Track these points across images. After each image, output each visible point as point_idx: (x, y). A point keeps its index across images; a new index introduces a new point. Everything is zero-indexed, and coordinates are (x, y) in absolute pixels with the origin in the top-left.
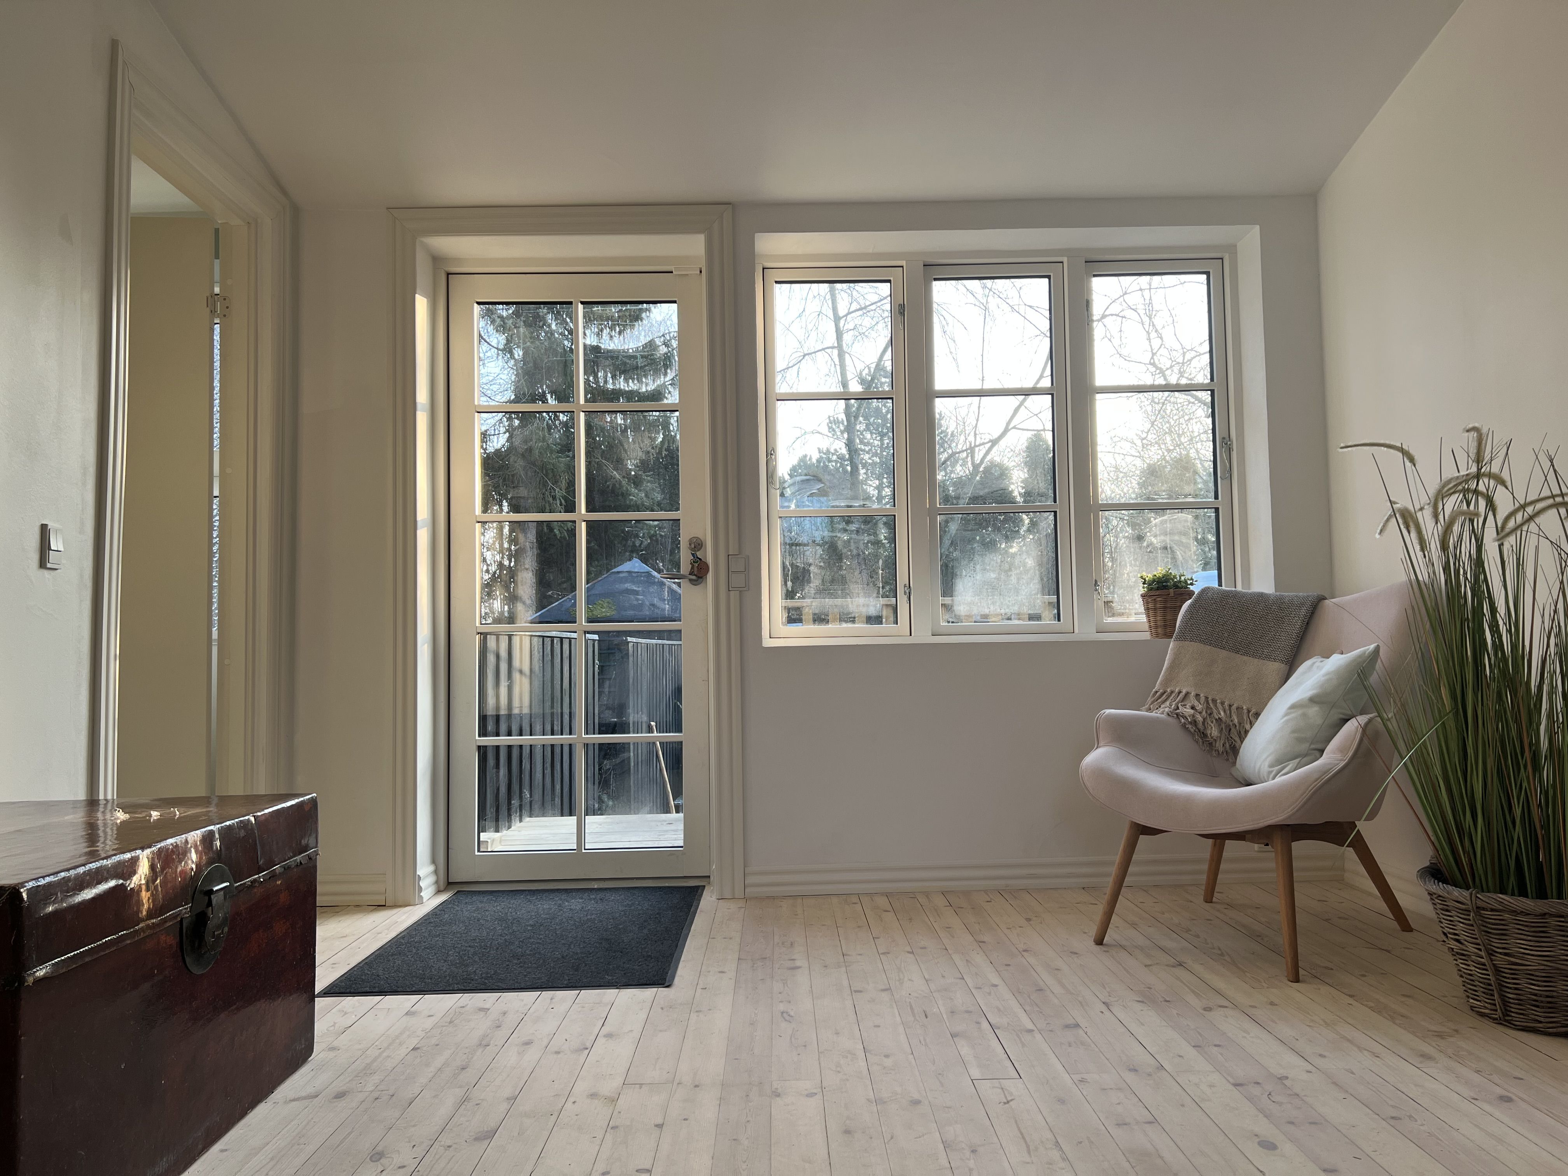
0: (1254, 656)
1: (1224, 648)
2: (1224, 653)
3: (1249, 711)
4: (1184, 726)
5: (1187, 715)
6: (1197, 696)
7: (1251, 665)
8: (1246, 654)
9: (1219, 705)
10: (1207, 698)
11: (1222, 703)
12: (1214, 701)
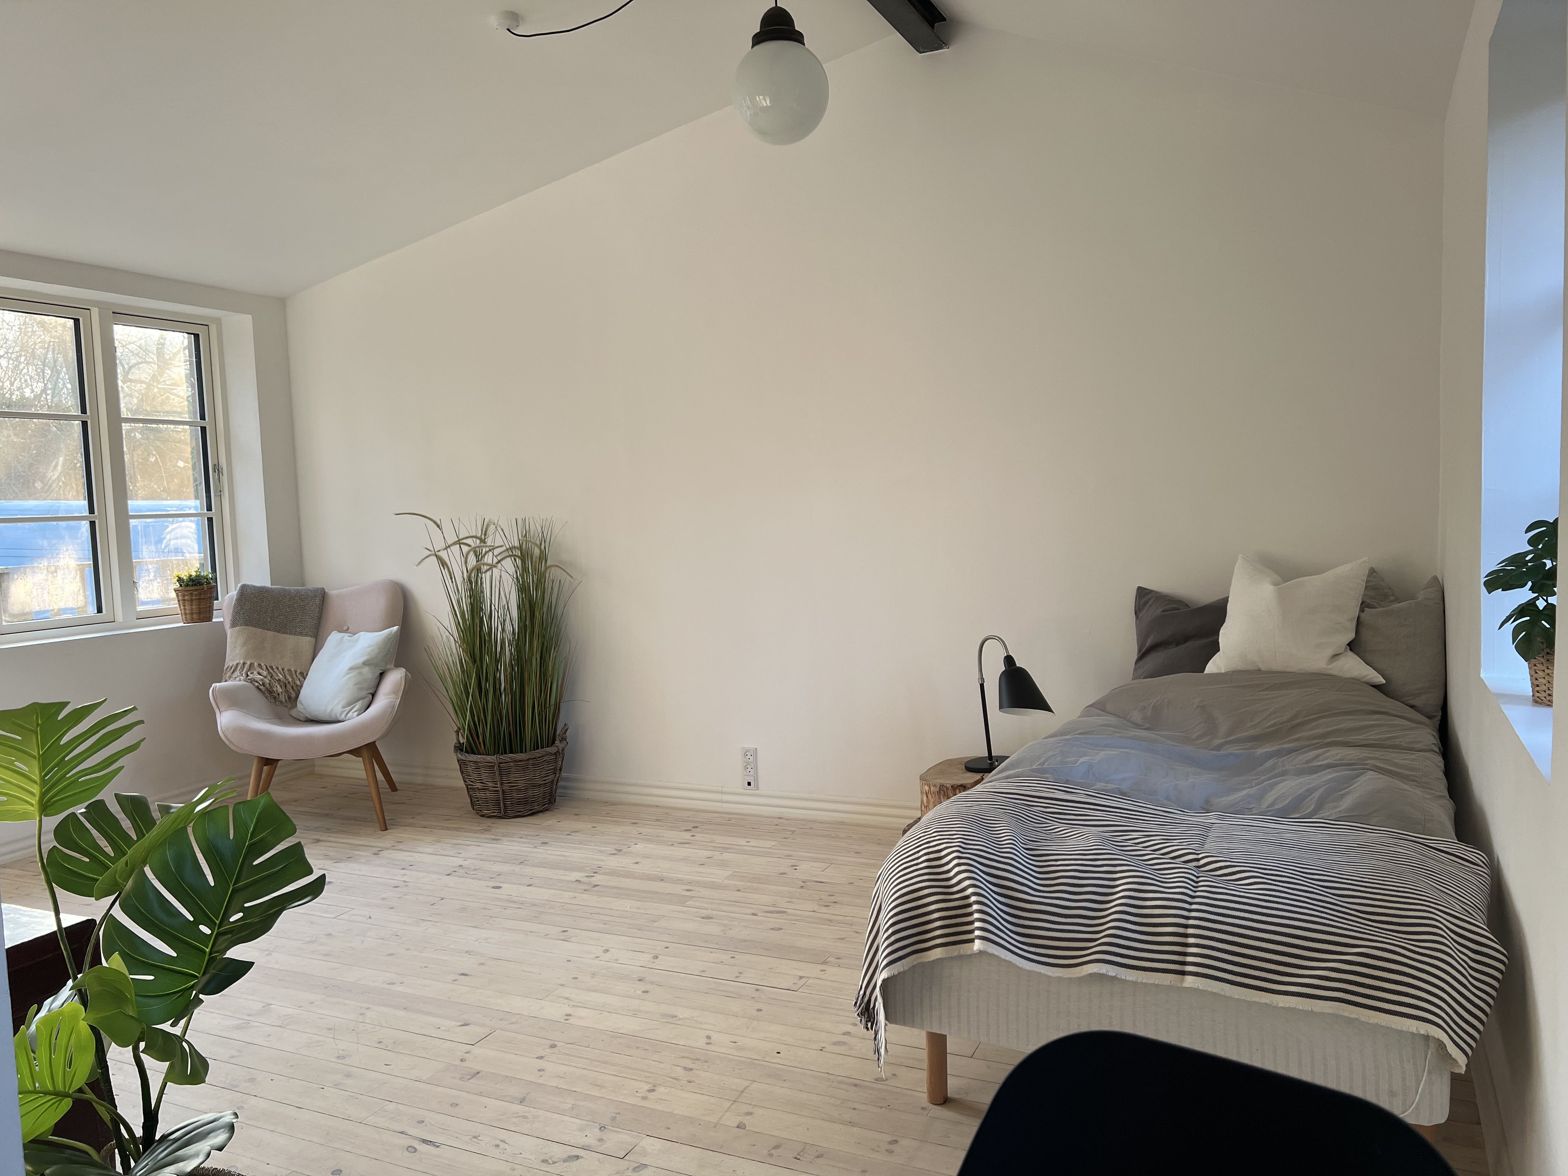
0: (290, 634)
1: (269, 630)
2: (270, 634)
3: (296, 672)
4: (258, 688)
5: (258, 680)
6: (259, 665)
7: (291, 641)
8: (285, 633)
9: (275, 670)
10: (266, 666)
11: (277, 668)
12: (271, 667)
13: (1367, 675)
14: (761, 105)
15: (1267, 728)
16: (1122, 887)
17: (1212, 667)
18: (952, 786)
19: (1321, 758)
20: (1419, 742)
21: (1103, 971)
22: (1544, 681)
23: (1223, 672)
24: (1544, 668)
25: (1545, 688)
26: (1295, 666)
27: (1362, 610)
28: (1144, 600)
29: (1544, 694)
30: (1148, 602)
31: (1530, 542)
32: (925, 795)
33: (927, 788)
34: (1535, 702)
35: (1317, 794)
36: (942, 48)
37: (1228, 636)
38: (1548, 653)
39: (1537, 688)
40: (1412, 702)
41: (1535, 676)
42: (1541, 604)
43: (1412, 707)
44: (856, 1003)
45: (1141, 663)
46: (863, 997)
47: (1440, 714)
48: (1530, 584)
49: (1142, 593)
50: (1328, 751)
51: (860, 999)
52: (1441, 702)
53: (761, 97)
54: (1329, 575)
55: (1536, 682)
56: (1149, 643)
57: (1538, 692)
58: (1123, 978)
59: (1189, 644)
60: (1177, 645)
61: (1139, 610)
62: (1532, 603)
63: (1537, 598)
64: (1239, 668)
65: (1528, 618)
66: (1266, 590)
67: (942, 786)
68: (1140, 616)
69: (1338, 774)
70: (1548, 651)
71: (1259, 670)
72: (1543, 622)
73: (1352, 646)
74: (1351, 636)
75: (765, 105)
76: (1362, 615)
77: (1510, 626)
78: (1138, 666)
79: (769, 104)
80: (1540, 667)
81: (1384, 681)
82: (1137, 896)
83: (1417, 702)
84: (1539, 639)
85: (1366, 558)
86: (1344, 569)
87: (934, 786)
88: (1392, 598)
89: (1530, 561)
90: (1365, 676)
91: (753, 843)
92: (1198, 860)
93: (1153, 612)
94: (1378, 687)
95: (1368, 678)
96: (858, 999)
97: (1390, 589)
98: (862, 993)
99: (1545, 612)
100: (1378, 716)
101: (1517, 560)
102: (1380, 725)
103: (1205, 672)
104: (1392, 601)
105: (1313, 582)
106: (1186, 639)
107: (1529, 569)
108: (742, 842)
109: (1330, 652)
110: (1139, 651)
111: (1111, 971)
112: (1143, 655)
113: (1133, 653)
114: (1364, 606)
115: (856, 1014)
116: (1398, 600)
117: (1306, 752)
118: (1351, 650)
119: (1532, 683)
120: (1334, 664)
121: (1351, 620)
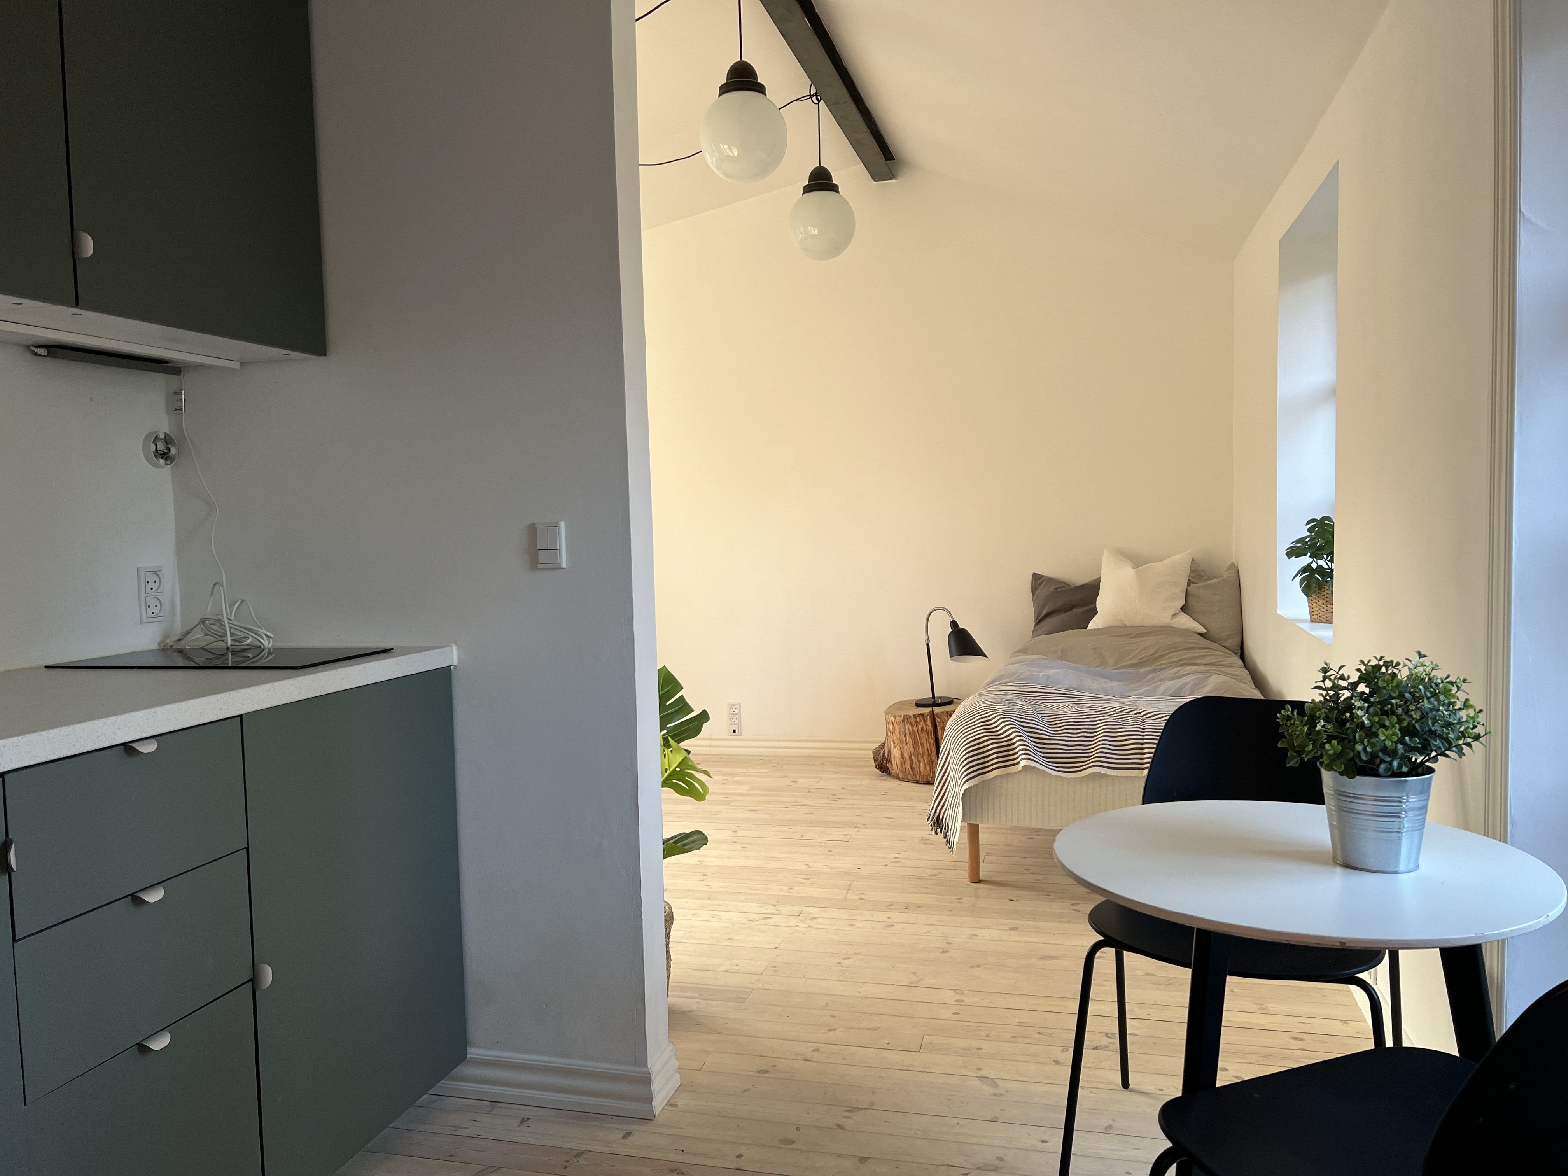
13: (1196, 627)
14: (811, 233)
15: (1140, 659)
16: (1102, 728)
17: (1092, 625)
18: (914, 716)
19: (1182, 671)
20: (1236, 663)
21: (1099, 771)
22: (1317, 609)
23: (1101, 627)
24: (1317, 601)
25: (1317, 613)
26: (1148, 622)
27: (1189, 585)
28: (1038, 582)
29: (1317, 616)
30: (1042, 583)
31: (1309, 530)
32: (891, 725)
33: (893, 719)
34: (1312, 621)
35: (1189, 686)
36: (892, 179)
37: (1100, 603)
38: (1319, 593)
39: (1313, 614)
40: (1224, 644)
41: (1312, 606)
42: (1314, 566)
43: (1224, 647)
44: (928, 819)
45: (1039, 626)
46: (934, 814)
47: (1240, 651)
48: (1309, 554)
49: (1036, 578)
50: (1184, 668)
51: (932, 815)
52: (1240, 644)
53: (812, 228)
54: (1167, 561)
55: (1313, 610)
56: (1044, 612)
57: (1313, 615)
58: (1109, 774)
59: (1075, 611)
60: (1066, 612)
61: (1035, 589)
62: (1309, 565)
63: (1312, 563)
64: (1112, 625)
65: (1308, 574)
66: (1128, 572)
67: (905, 716)
68: (1036, 594)
69: (1196, 677)
70: (1319, 591)
71: (1126, 626)
72: (1316, 575)
73: (1184, 609)
74: (1183, 602)
75: (814, 233)
76: (1189, 588)
77: (1298, 579)
78: (1036, 628)
79: (816, 233)
80: (1314, 601)
81: (1206, 631)
82: (1112, 732)
83: (1226, 644)
84: (1314, 585)
85: (1190, 551)
86: (1178, 557)
87: (899, 717)
88: (1206, 578)
89: (1309, 541)
90: (1194, 628)
91: (751, 770)
92: (1140, 713)
93: (1043, 591)
94: (1201, 635)
95: (1196, 628)
96: (930, 816)
97: (1204, 571)
98: (934, 811)
99: (1317, 570)
100: (1207, 650)
101: (1301, 541)
102: (1208, 655)
103: (1088, 628)
104: (1206, 580)
105: (1158, 566)
106: (1072, 608)
107: (1308, 545)
108: (744, 770)
109: (1172, 612)
110: (1036, 619)
111: (1103, 771)
112: (1039, 620)
113: (1032, 622)
114: (1189, 583)
115: (929, 825)
116: (1209, 579)
117: (1171, 669)
118: (1183, 611)
119: (1310, 611)
120: (1174, 620)
121: (1182, 592)
